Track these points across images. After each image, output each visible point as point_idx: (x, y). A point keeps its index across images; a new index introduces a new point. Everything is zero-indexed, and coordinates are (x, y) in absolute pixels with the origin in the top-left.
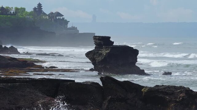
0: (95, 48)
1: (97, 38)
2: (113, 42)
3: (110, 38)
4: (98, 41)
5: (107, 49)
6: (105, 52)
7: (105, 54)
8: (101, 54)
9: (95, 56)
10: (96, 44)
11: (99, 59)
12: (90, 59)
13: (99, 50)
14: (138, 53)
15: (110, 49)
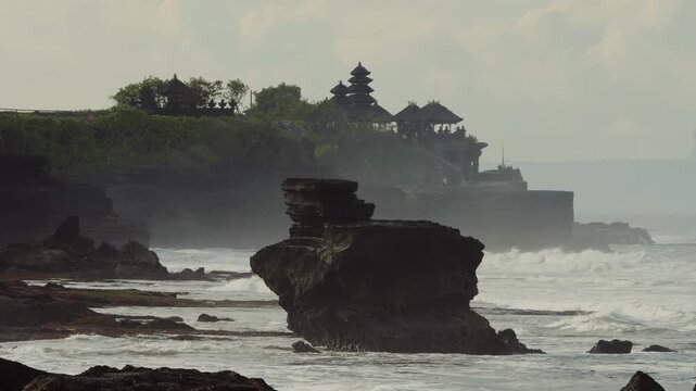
0: (293, 231)
1: (298, 188)
2: (372, 207)
3: (354, 186)
4: (302, 204)
5: (340, 235)
6: (330, 250)
7: (329, 261)
8: (315, 258)
9: (290, 270)
10: (294, 212)
11: (305, 281)
12: (269, 283)
13: (308, 243)
14: (478, 258)
15: (350, 238)
